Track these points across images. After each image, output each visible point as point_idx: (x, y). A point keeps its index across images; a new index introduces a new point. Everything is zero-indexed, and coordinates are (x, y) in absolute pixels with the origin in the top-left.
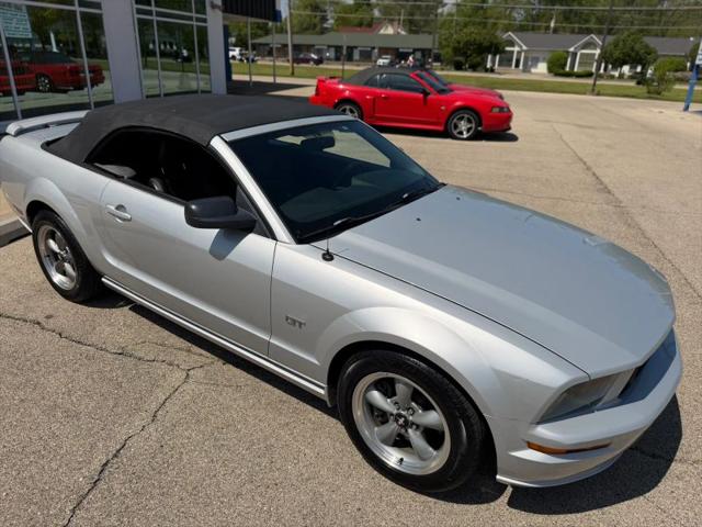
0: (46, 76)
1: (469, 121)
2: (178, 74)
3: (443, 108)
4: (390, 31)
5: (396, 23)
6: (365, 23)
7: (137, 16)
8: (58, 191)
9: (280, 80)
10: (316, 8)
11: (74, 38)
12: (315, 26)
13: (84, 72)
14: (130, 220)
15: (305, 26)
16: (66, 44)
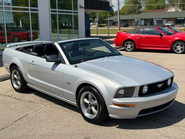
0: (17, 36)
1: (181, 46)
2: (67, 35)
3: (170, 41)
4: (173, 10)
5: (176, 6)
6: (161, 7)
7: (51, 13)
8: (19, 60)
9: (110, 35)
10: (136, 3)
11: (28, 23)
12: (135, 10)
13: (30, 34)
14: (34, 64)
15: (130, 11)
16: (25, 25)
